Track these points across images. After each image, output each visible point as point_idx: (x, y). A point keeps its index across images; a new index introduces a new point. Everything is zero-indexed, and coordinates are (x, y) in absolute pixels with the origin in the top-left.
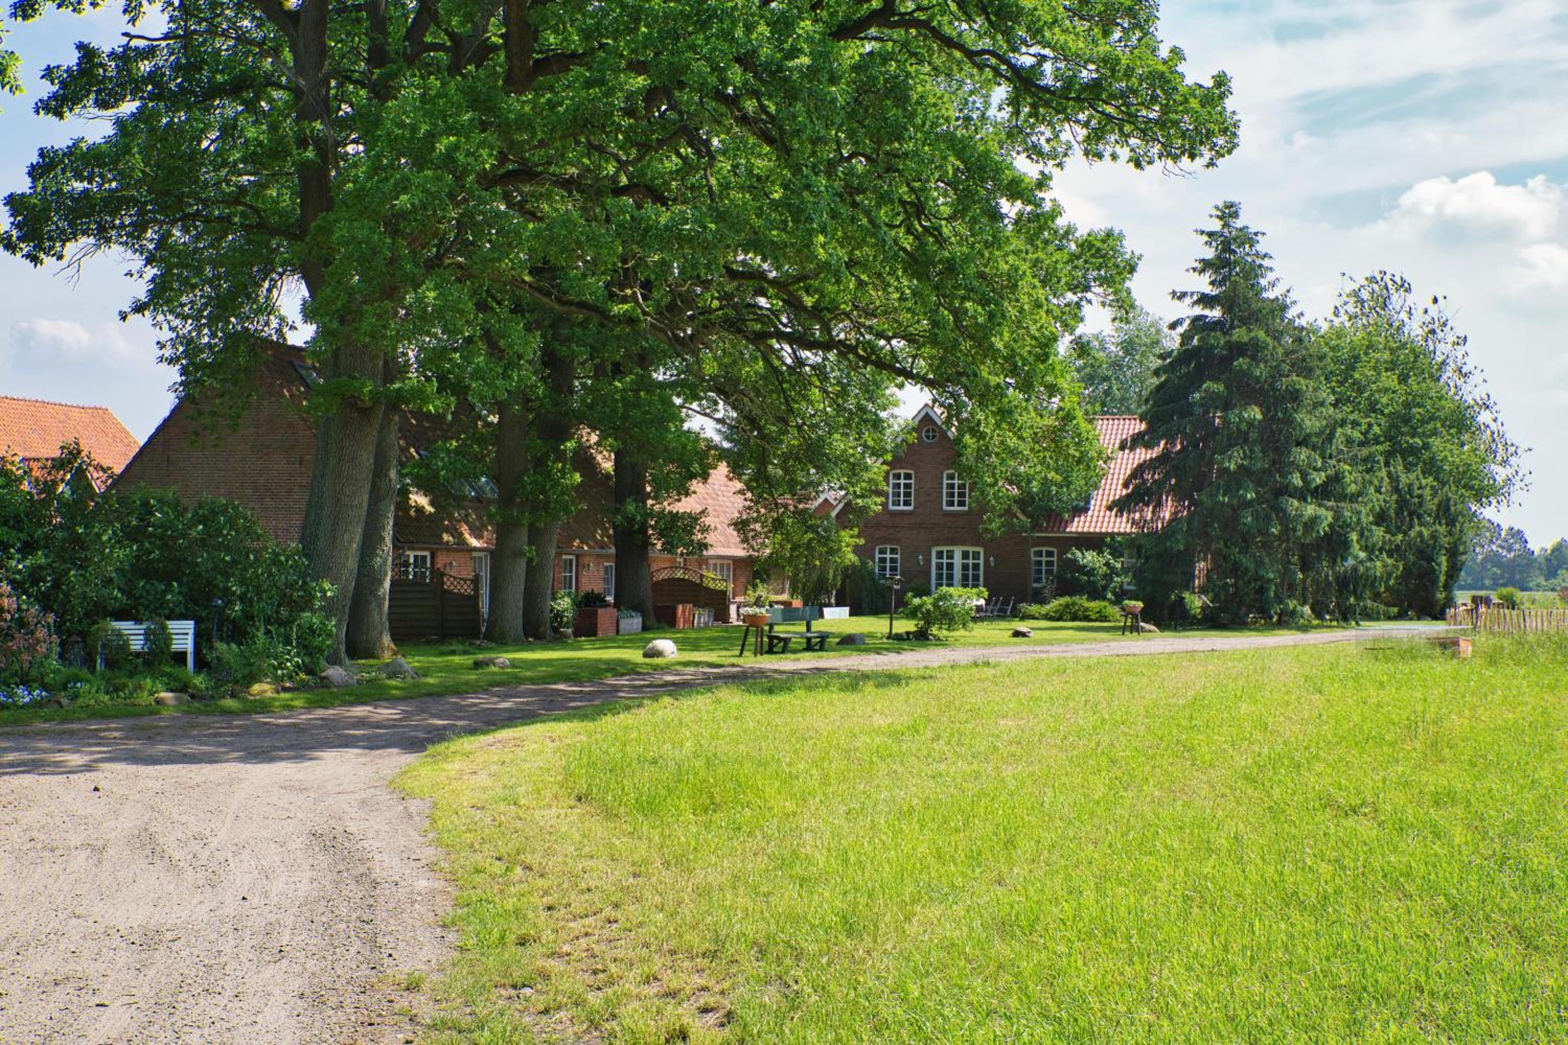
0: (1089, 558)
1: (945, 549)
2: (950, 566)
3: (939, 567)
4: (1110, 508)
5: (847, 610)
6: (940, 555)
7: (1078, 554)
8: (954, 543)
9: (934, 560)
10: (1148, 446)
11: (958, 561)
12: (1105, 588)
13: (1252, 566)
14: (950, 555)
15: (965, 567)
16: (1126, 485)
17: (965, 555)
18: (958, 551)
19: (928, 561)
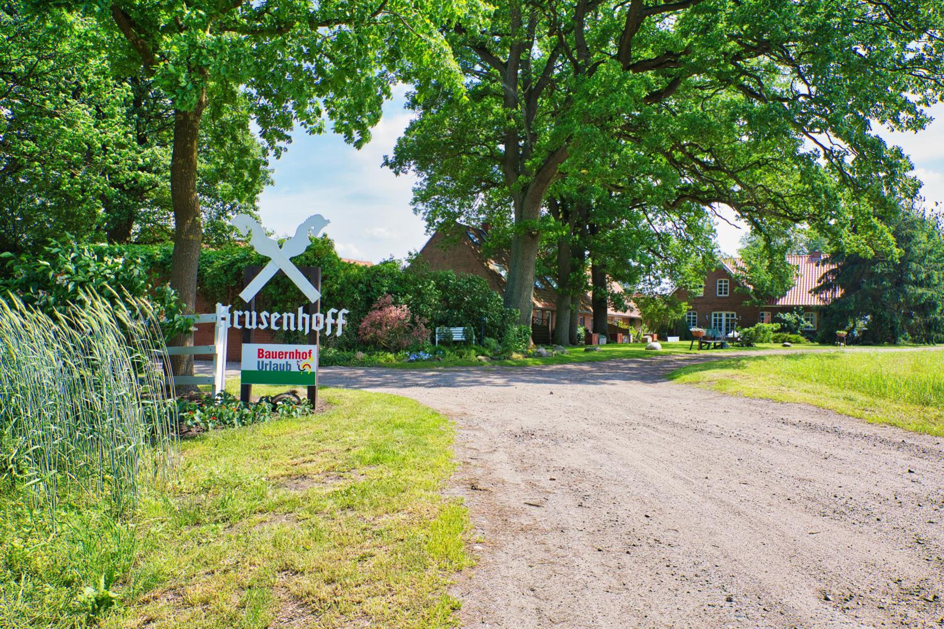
0: (787, 316)
1: (718, 313)
2: (721, 320)
3: (715, 320)
4: (810, 292)
5: (678, 338)
6: (716, 315)
7: (782, 315)
8: (722, 310)
9: (713, 318)
10: (832, 263)
11: (724, 318)
12: (796, 329)
13: (889, 317)
14: (720, 315)
15: (727, 320)
16: (819, 281)
17: (727, 315)
18: (724, 314)
19: (710, 318)
